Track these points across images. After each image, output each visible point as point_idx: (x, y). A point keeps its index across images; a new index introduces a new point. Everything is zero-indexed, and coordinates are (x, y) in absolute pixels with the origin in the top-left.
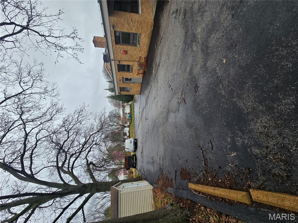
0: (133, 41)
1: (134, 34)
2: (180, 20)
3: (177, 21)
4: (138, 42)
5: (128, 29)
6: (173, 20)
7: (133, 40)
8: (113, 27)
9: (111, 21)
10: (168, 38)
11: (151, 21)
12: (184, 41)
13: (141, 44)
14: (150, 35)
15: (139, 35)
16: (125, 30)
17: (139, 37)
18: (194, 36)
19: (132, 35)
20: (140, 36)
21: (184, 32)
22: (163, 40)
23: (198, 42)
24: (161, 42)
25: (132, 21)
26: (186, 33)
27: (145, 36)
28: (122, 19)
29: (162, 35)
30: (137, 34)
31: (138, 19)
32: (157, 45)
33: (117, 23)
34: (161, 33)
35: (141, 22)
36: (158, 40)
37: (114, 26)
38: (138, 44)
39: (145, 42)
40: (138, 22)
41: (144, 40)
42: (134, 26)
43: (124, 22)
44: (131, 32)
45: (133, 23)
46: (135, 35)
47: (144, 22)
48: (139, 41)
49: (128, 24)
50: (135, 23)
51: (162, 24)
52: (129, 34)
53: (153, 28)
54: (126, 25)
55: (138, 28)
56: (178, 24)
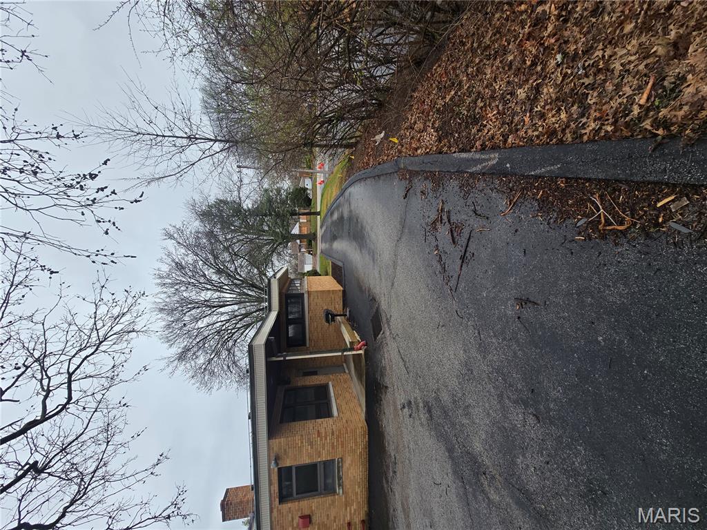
0: (325, 481)
1: (325, 463)
2: (424, 420)
3: (417, 423)
4: (339, 480)
5: (310, 456)
6: (407, 419)
7: (326, 477)
8: (277, 459)
9: (273, 448)
10: (410, 462)
11: (360, 425)
12: (455, 472)
13: (347, 483)
14: (365, 456)
15: (338, 463)
16: (306, 460)
17: (339, 467)
18: (473, 460)
19: (322, 466)
20: (341, 464)
21: (443, 448)
22: (399, 467)
23: (493, 477)
24: (395, 472)
25: (319, 436)
26: (450, 450)
27: (352, 461)
28: (297, 438)
29: (392, 455)
30: (333, 461)
31: (332, 429)
32: (386, 478)
33: (285, 450)
34: (391, 449)
35: (340, 431)
36: (388, 467)
37: (279, 457)
38: (339, 485)
39: (354, 477)
40: (333, 434)
41: (353, 472)
42: (324, 445)
43: (302, 443)
44: (319, 460)
45: (321, 440)
46: (328, 464)
47: (347, 430)
48: (340, 478)
49: (311, 444)
50: (326, 439)
51: (387, 429)
52: (314, 466)
53: (369, 438)
54: (307, 448)
55: (333, 448)
56: (421, 429)
